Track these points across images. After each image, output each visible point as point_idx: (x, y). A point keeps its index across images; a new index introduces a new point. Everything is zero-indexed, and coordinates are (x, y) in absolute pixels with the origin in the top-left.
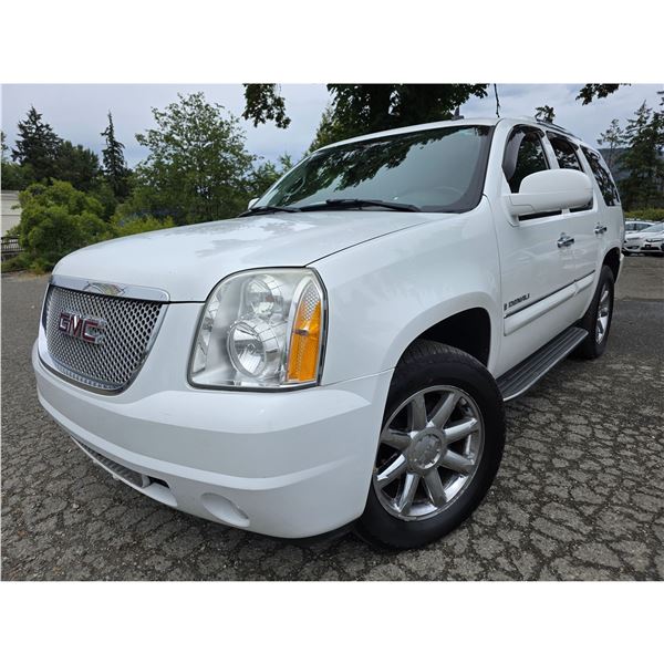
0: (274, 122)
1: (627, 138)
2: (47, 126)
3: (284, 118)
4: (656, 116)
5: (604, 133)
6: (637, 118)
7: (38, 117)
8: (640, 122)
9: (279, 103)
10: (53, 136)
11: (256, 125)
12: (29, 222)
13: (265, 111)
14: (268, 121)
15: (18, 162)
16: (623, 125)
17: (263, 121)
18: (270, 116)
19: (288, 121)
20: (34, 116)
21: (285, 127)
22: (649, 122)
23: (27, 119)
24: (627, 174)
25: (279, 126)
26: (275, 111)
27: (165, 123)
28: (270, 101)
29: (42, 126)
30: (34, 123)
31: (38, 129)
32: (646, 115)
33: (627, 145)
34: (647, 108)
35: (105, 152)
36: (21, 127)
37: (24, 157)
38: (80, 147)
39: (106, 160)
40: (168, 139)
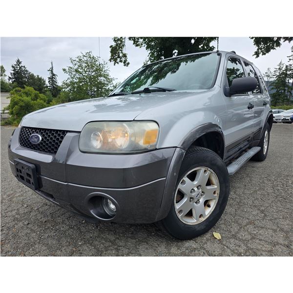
0: (122, 64)
1: (274, 75)
2: (24, 66)
3: (127, 62)
4: (287, 66)
5: (265, 73)
6: (278, 67)
7: (20, 63)
8: (279, 69)
9: (125, 56)
10: (27, 71)
11: (115, 65)
12: (14, 103)
13: (119, 59)
14: (120, 63)
15: (11, 81)
16: (272, 70)
17: (118, 63)
18: (121, 61)
19: (128, 64)
20: (19, 62)
21: (127, 66)
22: (283, 69)
23: (16, 63)
24: (274, 91)
25: (125, 65)
26: (123, 59)
27: (75, 64)
28: (121, 55)
29: (22, 67)
30: (19, 65)
31: (20, 68)
32: (282, 66)
33: (274, 79)
34: (282, 63)
35: (49, 78)
36: (13, 67)
37: (13, 80)
38: (38, 76)
39: (49, 82)
40: (77, 71)
